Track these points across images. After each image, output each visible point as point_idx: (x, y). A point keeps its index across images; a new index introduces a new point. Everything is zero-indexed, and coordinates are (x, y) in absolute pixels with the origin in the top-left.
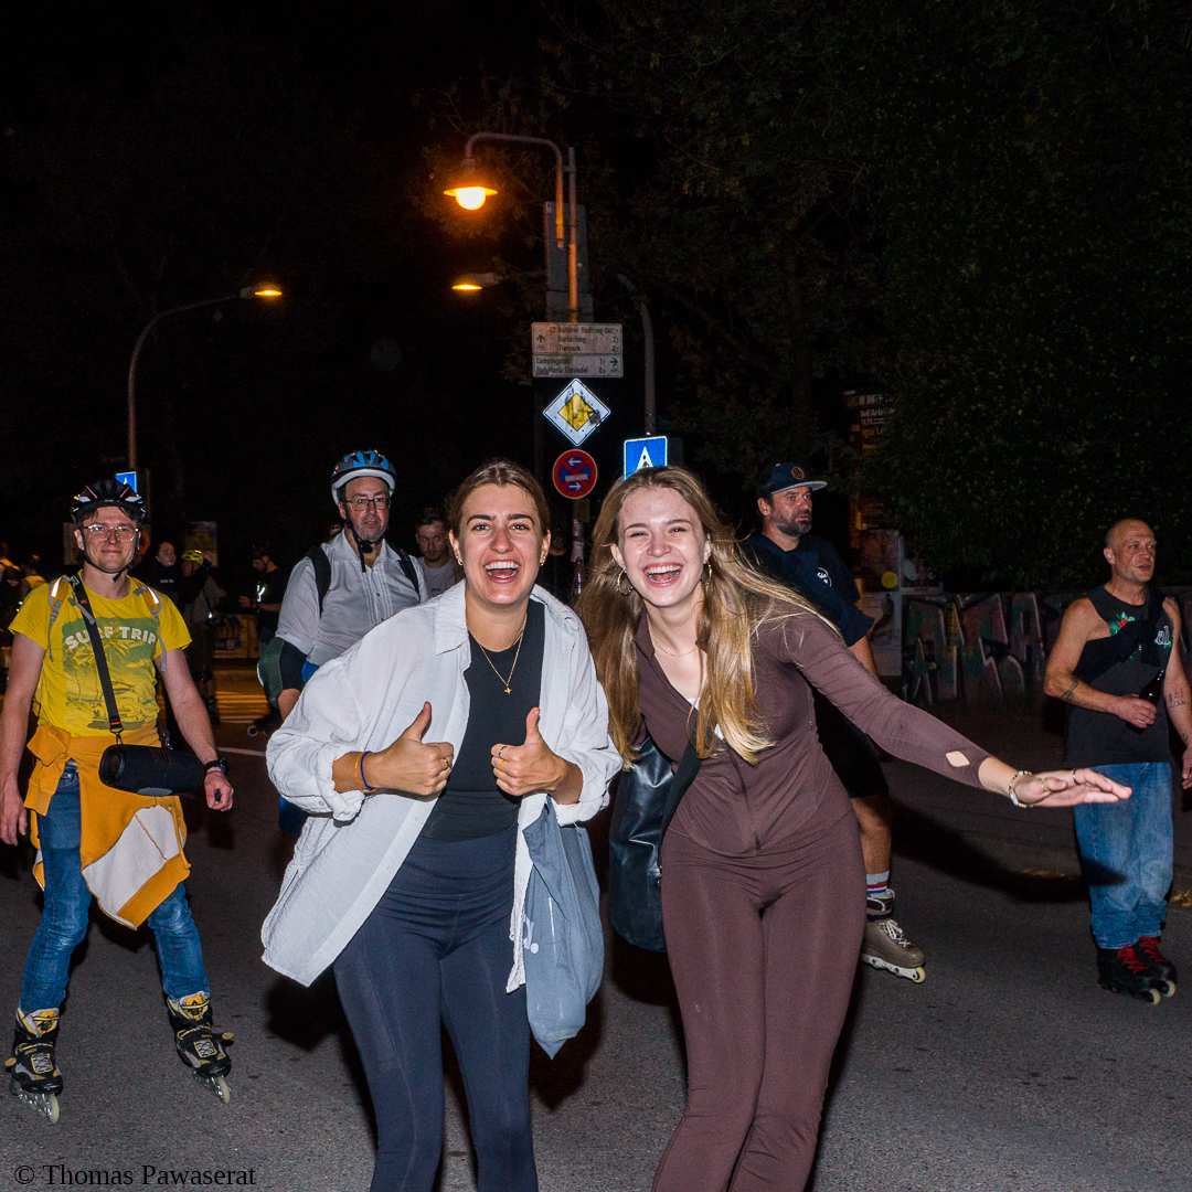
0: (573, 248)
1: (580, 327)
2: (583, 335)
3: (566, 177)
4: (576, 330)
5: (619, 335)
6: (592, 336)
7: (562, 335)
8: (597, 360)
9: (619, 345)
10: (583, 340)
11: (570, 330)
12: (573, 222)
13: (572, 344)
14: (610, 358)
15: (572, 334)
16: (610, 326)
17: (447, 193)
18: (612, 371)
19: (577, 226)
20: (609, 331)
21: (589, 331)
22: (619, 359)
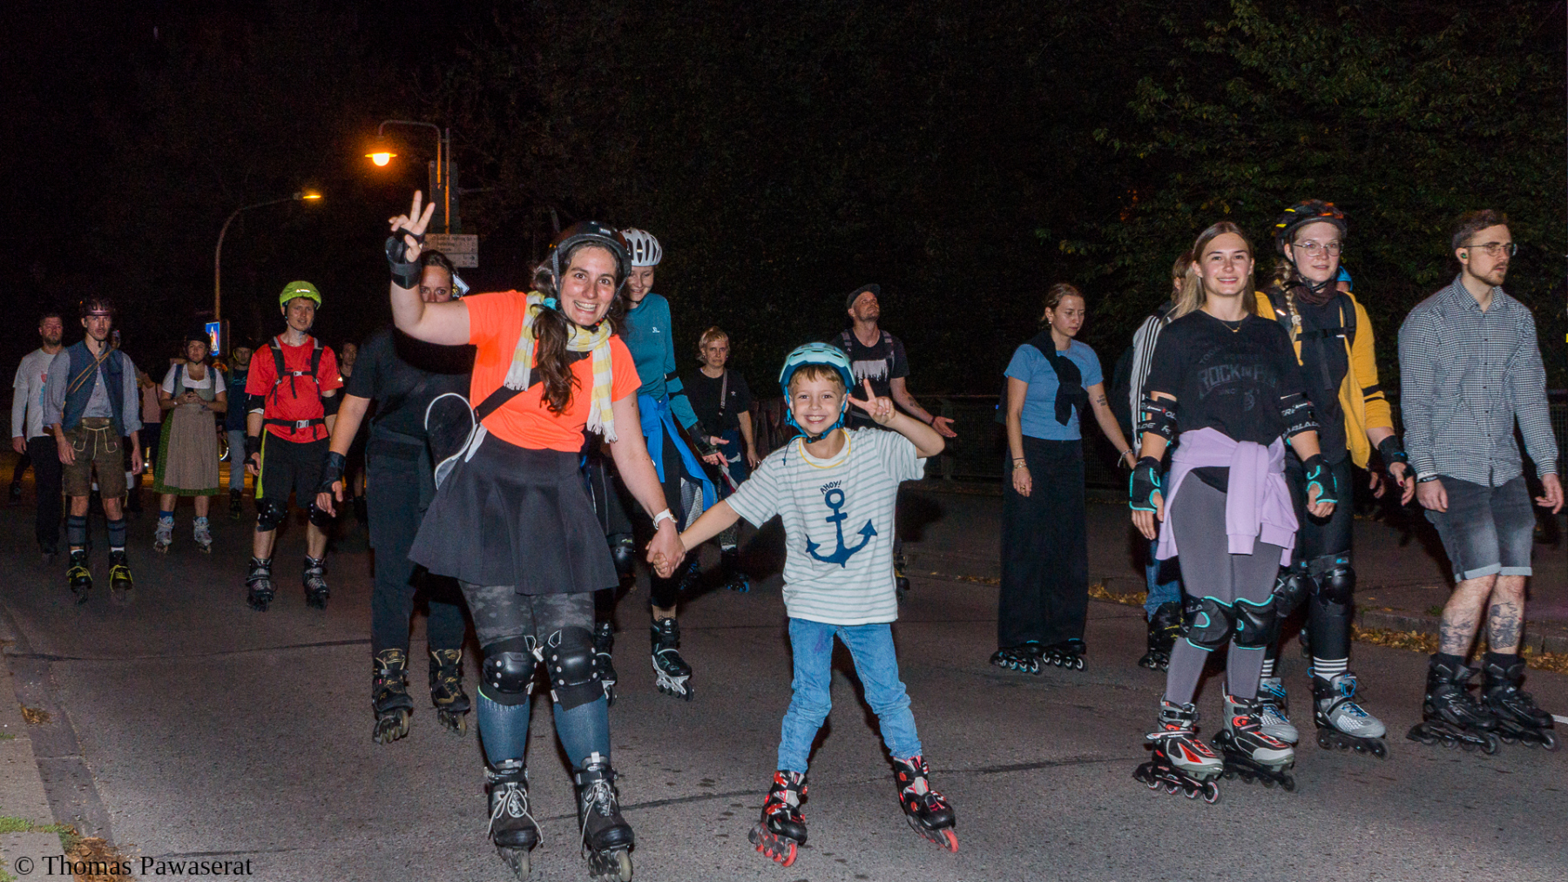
0: (447, 188)
1: (451, 236)
2: (453, 242)
3: (443, 145)
4: (448, 239)
5: (476, 241)
6: (458, 242)
7: (440, 241)
8: (462, 256)
9: (476, 247)
10: (453, 245)
11: (444, 238)
12: (447, 173)
13: (446, 247)
14: (470, 256)
15: (445, 241)
16: (470, 236)
17: (367, 156)
18: (471, 263)
19: (450, 175)
20: (469, 240)
21: (457, 239)
22: (476, 257)
